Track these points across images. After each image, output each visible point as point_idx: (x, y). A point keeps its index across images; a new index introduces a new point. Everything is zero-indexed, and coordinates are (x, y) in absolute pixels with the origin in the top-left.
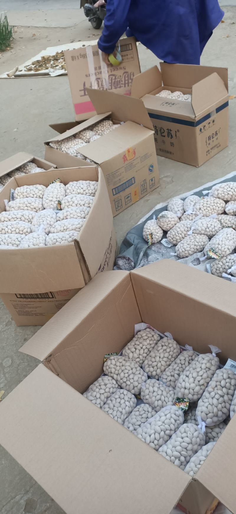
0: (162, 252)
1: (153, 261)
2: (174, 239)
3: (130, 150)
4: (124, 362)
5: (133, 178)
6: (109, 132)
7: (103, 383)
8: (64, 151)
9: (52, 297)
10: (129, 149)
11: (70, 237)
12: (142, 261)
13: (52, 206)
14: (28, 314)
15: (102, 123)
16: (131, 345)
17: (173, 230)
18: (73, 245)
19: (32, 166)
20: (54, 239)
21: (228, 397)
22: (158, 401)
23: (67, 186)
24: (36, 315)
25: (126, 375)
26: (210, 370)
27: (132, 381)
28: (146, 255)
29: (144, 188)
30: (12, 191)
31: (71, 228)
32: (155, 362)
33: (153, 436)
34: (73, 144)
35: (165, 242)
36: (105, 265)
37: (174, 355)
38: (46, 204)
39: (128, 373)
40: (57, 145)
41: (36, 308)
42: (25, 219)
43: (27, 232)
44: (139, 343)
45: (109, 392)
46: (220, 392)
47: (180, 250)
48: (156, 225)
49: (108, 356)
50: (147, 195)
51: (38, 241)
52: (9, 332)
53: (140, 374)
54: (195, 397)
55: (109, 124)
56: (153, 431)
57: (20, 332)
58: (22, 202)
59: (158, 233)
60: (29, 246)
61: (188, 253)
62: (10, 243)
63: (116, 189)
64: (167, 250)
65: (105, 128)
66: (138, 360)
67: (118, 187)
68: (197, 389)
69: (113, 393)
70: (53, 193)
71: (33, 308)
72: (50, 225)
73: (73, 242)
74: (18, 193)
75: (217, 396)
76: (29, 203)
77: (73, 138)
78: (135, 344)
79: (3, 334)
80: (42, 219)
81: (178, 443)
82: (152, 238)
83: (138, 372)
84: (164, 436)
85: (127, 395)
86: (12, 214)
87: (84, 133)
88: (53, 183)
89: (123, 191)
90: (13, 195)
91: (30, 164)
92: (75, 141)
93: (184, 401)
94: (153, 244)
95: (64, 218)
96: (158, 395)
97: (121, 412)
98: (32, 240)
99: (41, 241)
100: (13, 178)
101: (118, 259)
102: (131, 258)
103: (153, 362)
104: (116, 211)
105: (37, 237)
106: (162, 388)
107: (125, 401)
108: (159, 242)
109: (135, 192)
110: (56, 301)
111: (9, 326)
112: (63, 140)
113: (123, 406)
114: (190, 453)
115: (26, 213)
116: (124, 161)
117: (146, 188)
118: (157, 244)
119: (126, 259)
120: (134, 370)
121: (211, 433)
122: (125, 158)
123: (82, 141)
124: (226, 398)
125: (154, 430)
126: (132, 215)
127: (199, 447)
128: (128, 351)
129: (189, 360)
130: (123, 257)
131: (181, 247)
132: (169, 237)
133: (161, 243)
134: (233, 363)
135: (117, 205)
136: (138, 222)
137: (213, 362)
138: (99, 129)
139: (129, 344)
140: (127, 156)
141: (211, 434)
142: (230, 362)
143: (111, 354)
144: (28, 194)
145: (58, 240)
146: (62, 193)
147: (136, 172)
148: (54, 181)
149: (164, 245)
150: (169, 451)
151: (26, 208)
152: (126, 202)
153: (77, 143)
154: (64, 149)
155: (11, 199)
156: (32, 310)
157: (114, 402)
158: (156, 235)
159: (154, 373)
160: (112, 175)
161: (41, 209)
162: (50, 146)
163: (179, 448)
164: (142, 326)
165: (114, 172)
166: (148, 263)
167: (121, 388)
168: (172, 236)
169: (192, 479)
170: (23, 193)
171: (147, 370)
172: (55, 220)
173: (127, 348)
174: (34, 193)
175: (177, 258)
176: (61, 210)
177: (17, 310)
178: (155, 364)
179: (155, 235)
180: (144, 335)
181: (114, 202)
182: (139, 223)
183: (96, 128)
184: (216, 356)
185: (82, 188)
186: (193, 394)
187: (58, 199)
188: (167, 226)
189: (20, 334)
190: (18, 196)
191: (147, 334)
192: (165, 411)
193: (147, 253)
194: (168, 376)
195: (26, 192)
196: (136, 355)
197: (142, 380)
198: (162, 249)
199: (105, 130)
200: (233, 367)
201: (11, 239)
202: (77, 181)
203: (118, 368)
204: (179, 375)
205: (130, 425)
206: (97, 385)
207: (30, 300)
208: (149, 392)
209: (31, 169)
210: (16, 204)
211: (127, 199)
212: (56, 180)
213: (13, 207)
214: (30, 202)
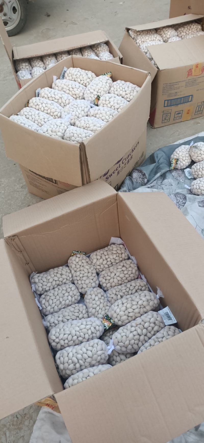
0: (179, 181)
1: (166, 185)
2: (196, 173)
3: (199, 66)
4: (85, 264)
5: (191, 96)
6: (192, 37)
7: (60, 273)
8: (138, 43)
9: (55, 182)
10: (198, 64)
11: (86, 137)
12: (155, 182)
13: (90, 98)
14: (36, 186)
15: (190, 25)
16: (99, 252)
17: (200, 164)
18: (78, 147)
19: (104, 48)
20: (72, 133)
21: (144, 338)
22: (93, 308)
23: (114, 82)
24: (43, 191)
25: (81, 275)
26: (145, 308)
27: (83, 282)
28: (163, 176)
29: (199, 110)
30: (65, 69)
31: (91, 128)
32: (110, 276)
33: (66, 336)
34: (150, 39)
35: (187, 171)
36: (114, 173)
37: (129, 279)
38: (86, 94)
39: (83, 274)
40: (136, 35)
41: (43, 185)
42: (62, 102)
43: (57, 115)
44: (106, 254)
45: (62, 282)
46: (139, 331)
47: (195, 186)
48: (187, 152)
49: (77, 252)
50: (201, 118)
51: (57, 129)
52: (20, 194)
53: (92, 279)
54: (120, 323)
55: (197, 28)
56: (68, 332)
57: (29, 198)
58: (67, 84)
59: (184, 161)
60: (47, 130)
61: (201, 192)
62: (37, 121)
63: (169, 101)
64: (186, 180)
65: (190, 31)
66: (98, 267)
67: (172, 100)
68: (124, 318)
69: (65, 283)
70: (97, 85)
71: (40, 184)
72: (78, 117)
73: (79, 144)
74: (69, 73)
75: (135, 333)
76: (72, 88)
77: (153, 32)
78: (103, 254)
79: (16, 194)
80: (73, 109)
81: (81, 352)
82: (177, 164)
83: (91, 278)
84: (75, 340)
85: (73, 291)
86: (52, 93)
87: (166, 31)
88: (104, 75)
89: (176, 106)
90: (64, 74)
91: (103, 46)
92: (153, 36)
93: (110, 320)
94: (176, 169)
95: (94, 115)
96: (96, 304)
97: (60, 302)
98: (52, 126)
99: (61, 130)
100: (70, 56)
101: (135, 170)
102: (146, 175)
103: (108, 276)
104: (162, 123)
105: (59, 124)
106: (102, 301)
107: (69, 295)
108: (183, 170)
109: (189, 110)
110: (58, 187)
111: (23, 189)
112: (143, 31)
113: (65, 298)
114: (87, 364)
115: (65, 96)
116: (188, 75)
117: (202, 110)
118: (180, 170)
119: (142, 174)
120: (90, 275)
121: (116, 356)
122: (190, 72)
123: (160, 38)
124: (142, 338)
125: (70, 332)
126: (174, 133)
127: (97, 364)
128: (95, 257)
129: (138, 289)
130: (140, 171)
131: (197, 184)
132: (193, 168)
133: (184, 171)
134: (169, 312)
135: (164, 118)
136: (174, 142)
137: (151, 303)
138: (184, 31)
139: (99, 251)
140: (193, 71)
141: (116, 358)
142: (166, 310)
143: (81, 252)
144: (77, 78)
145: (75, 135)
146: (105, 89)
147: (197, 90)
148: (106, 74)
149: (185, 174)
150: (71, 355)
151: (68, 91)
152: (174, 118)
153: (154, 39)
154: (139, 41)
155: (61, 77)
156: (40, 185)
157: (60, 291)
158: (182, 162)
159: (104, 285)
160: (170, 86)
161: (81, 98)
162: (129, 33)
163: (79, 356)
164: (119, 241)
165: (173, 83)
166: (161, 185)
167: (74, 283)
168: (196, 169)
169: (52, 395)
170: (73, 75)
171: (101, 279)
172: (85, 114)
173: (95, 253)
174: (82, 79)
175: (189, 192)
176: (97, 105)
177: (30, 180)
178: (108, 278)
179: (180, 162)
180: (115, 249)
181: (162, 113)
182: (176, 143)
183: (181, 29)
184: (159, 299)
185: (125, 91)
186: (119, 320)
187: (99, 94)
188: (196, 158)
189: (28, 200)
190: (68, 76)
191: (118, 249)
192: (89, 321)
193: (166, 175)
194: (113, 293)
195: (76, 75)
196: (98, 263)
197: (92, 286)
198: (181, 177)
199: (190, 33)
200: (166, 315)
201: (39, 117)
202: (126, 81)
203: (78, 266)
204: (122, 297)
205: (61, 316)
206: (56, 271)
207: (38, 177)
208: (91, 298)
209: (102, 51)
210: (61, 84)
211: (177, 114)
212: (108, 73)
213: (58, 86)
214: (74, 86)
